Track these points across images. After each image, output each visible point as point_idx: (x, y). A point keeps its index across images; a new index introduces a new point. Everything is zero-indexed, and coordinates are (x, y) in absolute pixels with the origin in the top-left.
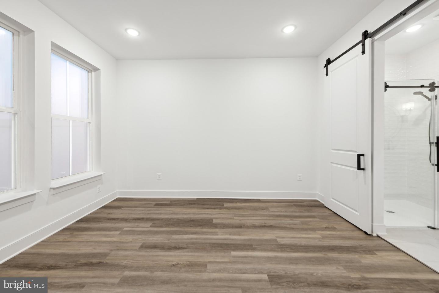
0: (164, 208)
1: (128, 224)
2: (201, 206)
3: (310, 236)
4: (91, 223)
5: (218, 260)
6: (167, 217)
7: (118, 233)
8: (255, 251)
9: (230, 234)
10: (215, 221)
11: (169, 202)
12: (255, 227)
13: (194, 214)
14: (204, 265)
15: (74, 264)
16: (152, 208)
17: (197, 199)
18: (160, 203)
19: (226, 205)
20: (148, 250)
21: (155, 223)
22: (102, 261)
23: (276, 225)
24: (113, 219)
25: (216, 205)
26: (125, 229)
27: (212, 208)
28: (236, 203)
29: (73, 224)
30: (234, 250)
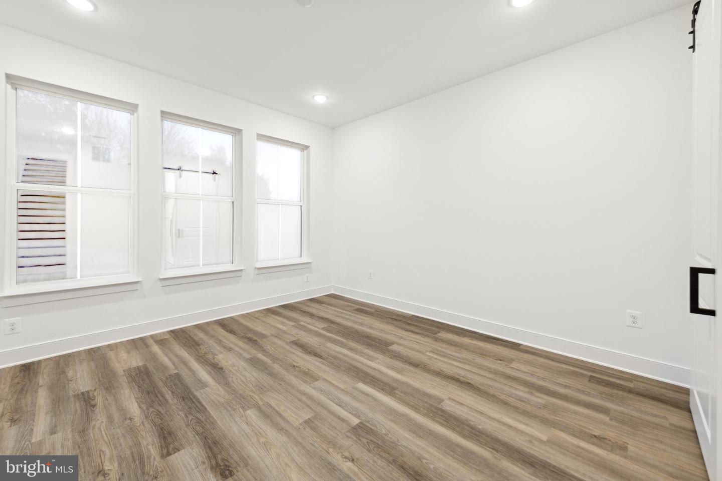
0: (360, 315)
1: (309, 320)
2: (404, 326)
3: (522, 427)
4: (286, 310)
5: (334, 382)
6: (349, 324)
7: (293, 324)
8: (389, 396)
9: (389, 367)
10: (394, 347)
11: (372, 310)
12: (439, 374)
13: (382, 331)
14: (315, 378)
15: (243, 335)
16: (350, 312)
17: (414, 316)
18: (363, 309)
19: (443, 335)
20: (293, 347)
21: (330, 327)
22: (258, 340)
23: (481, 387)
24: (305, 312)
25: (426, 330)
26: (302, 323)
27: (413, 332)
28: (464, 336)
29: (276, 307)
30: (365, 383)
